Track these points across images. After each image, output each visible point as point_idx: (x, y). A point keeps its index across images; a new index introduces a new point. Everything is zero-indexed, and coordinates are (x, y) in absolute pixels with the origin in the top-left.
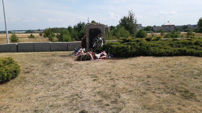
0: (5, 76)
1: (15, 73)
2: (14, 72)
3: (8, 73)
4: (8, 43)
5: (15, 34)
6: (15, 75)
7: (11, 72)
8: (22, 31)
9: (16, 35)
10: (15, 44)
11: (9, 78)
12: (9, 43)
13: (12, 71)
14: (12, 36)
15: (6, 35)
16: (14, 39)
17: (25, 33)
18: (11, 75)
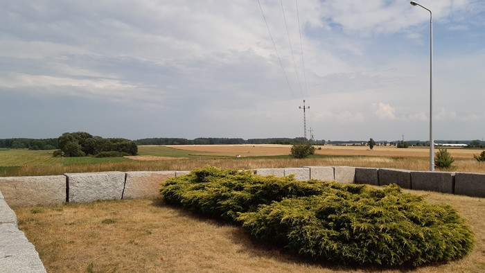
0: (440, 249)
1: (463, 247)
2: (460, 243)
3: (446, 242)
4: (431, 170)
5: (446, 150)
6: (462, 251)
7: (454, 243)
8: (457, 142)
9: (448, 151)
10: (450, 175)
11: (447, 255)
12: (434, 171)
13: (456, 240)
14: (438, 155)
15: (428, 150)
16: (443, 162)
17: (465, 147)
18: (453, 251)
